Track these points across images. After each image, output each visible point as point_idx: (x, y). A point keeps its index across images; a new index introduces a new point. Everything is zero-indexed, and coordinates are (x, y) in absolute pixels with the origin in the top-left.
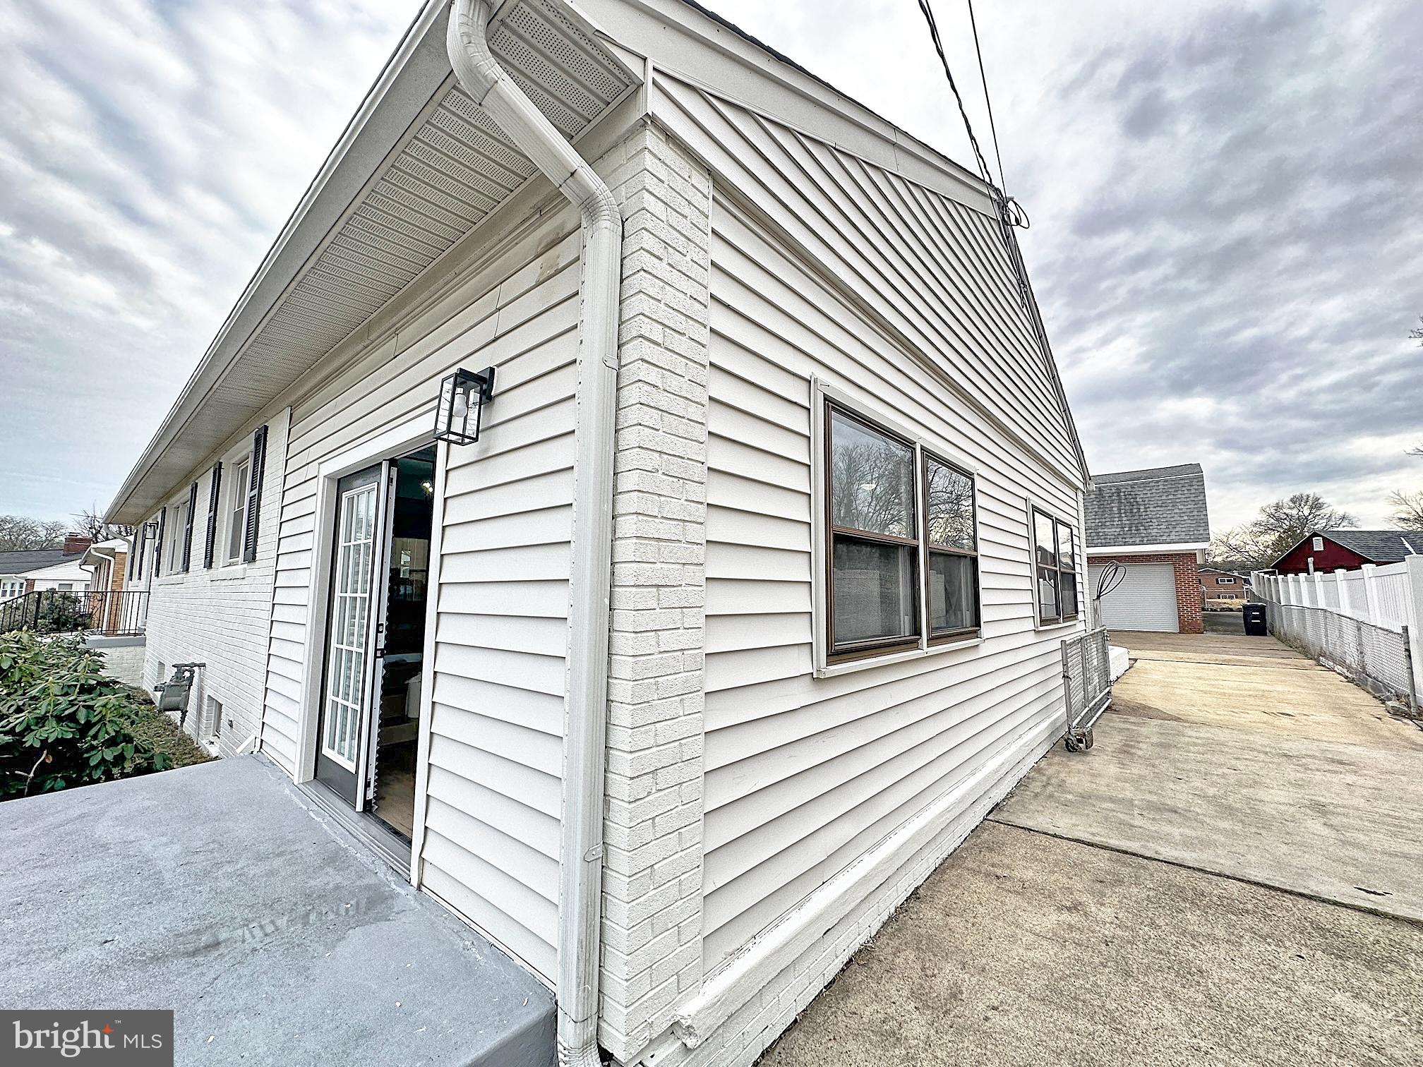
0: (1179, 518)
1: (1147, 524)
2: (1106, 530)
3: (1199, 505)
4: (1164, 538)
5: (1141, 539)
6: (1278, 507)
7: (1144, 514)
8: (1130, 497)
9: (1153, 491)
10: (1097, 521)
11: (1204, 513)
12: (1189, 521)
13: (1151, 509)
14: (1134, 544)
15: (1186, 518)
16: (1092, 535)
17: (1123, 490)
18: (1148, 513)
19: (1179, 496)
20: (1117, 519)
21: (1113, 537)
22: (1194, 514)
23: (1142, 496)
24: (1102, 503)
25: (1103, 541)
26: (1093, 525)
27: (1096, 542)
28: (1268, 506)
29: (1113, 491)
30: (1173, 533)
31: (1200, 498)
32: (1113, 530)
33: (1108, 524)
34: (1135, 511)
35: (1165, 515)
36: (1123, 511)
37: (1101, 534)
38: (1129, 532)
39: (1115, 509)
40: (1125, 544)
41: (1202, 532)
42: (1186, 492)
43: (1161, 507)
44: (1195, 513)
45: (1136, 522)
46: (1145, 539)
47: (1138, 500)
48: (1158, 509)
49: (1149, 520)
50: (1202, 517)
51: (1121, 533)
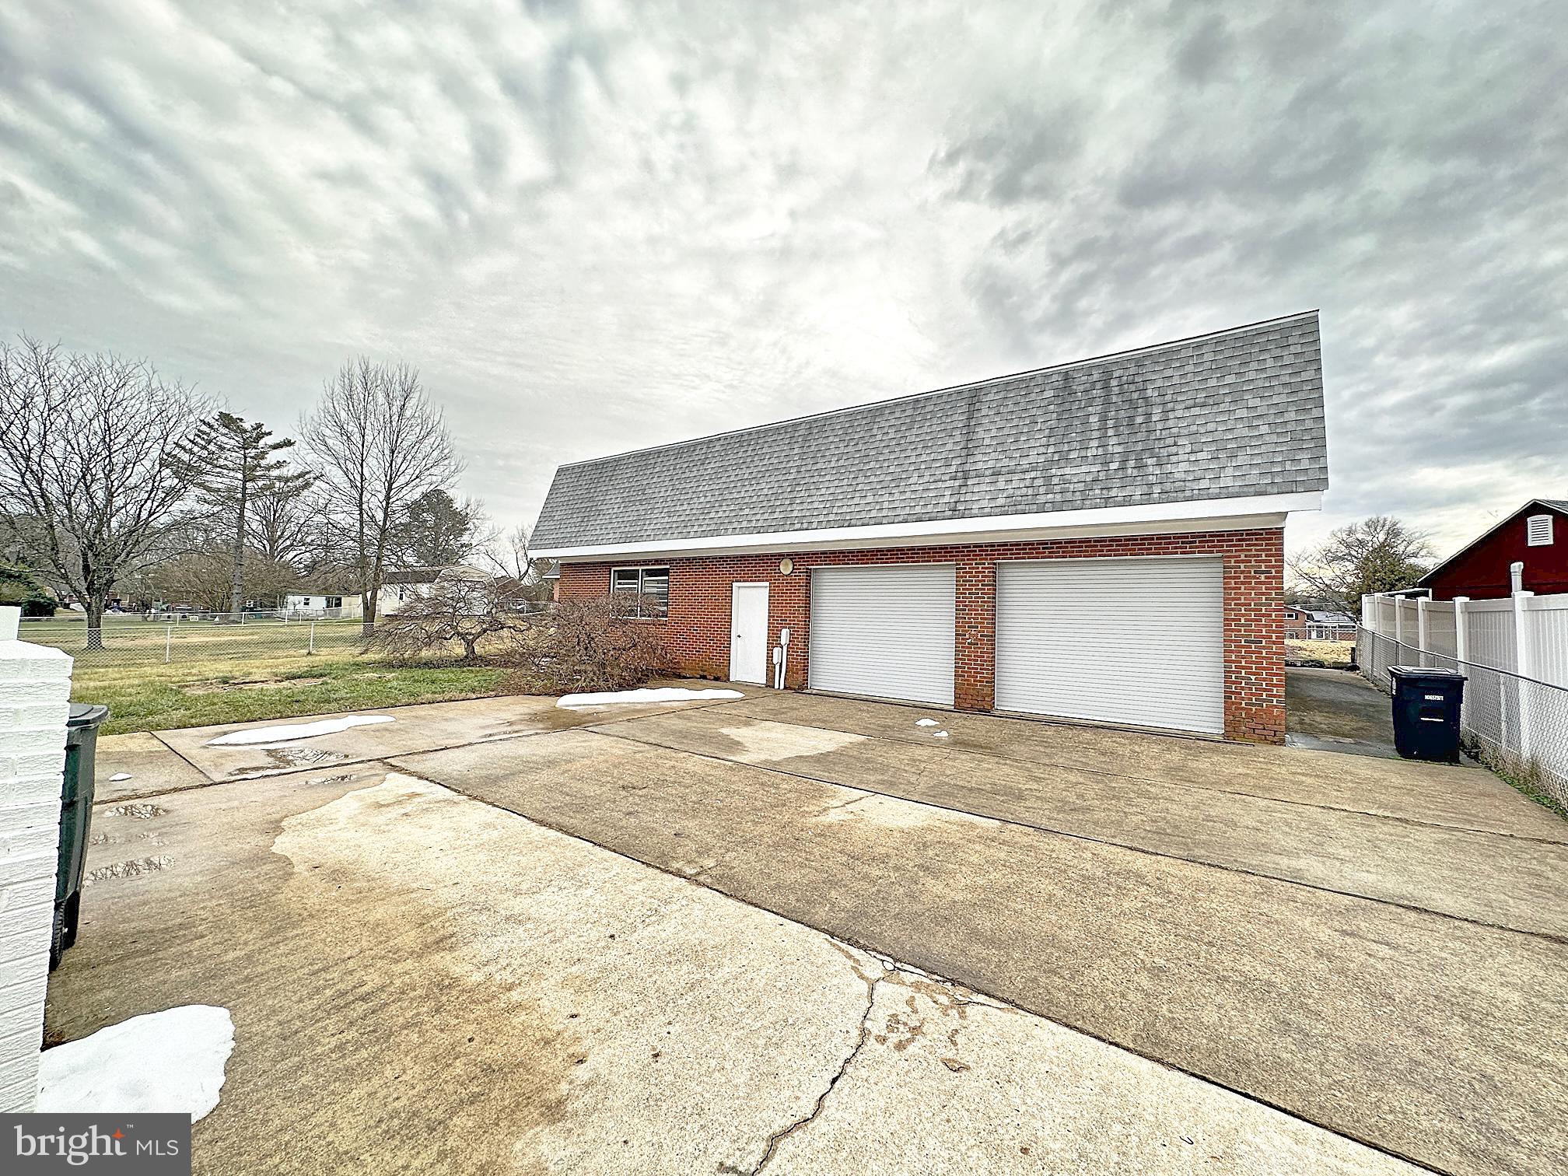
0: (1246, 432)
1: (1164, 452)
2: (1067, 471)
3: (1302, 395)
4: (1204, 484)
5: (1145, 489)
6: (1350, 532)
7: (1159, 426)
8: (1133, 387)
9: (1188, 369)
10: (1051, 449)
11: (1316, 413)
12: (1274, 438)
13: (1179, 414)
14: (1127, 502)
15: (1264, 429)
16: (1037, 482)
17: (1116, 374)
18: (1170, 423)
19: (1252, 375)
20: (1095, 443)
21: (1081, 486)
22: (1287, 417)
23: (1159, 384)
24: (1067, 406)
25: (1058, 497)
26: (1042, 459)
27: (1042, 499)
28: (1340, 530)
29: (1096, 377)
30: (1229, 471)
31: (1305, 376)
32: (1084, 469)
33: (1073, 455)
34: (1139, 420)
35: (1211, 427)
36: (1110, 423)
37: (1055, 480)
38: (1120, 474)
39: (1094, 419)
40: (1107, 502)
41: (1305, 464)
42: (1270, 363)
43: (1203, 406)
44: (1292, 416)
45: (1140, 446)
46: (1157, 489)
47: (1149, 393)
48: (1196, 411)
49: (1170, 441)
50: (1309, 424)
51: (1102, 475)
